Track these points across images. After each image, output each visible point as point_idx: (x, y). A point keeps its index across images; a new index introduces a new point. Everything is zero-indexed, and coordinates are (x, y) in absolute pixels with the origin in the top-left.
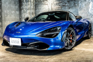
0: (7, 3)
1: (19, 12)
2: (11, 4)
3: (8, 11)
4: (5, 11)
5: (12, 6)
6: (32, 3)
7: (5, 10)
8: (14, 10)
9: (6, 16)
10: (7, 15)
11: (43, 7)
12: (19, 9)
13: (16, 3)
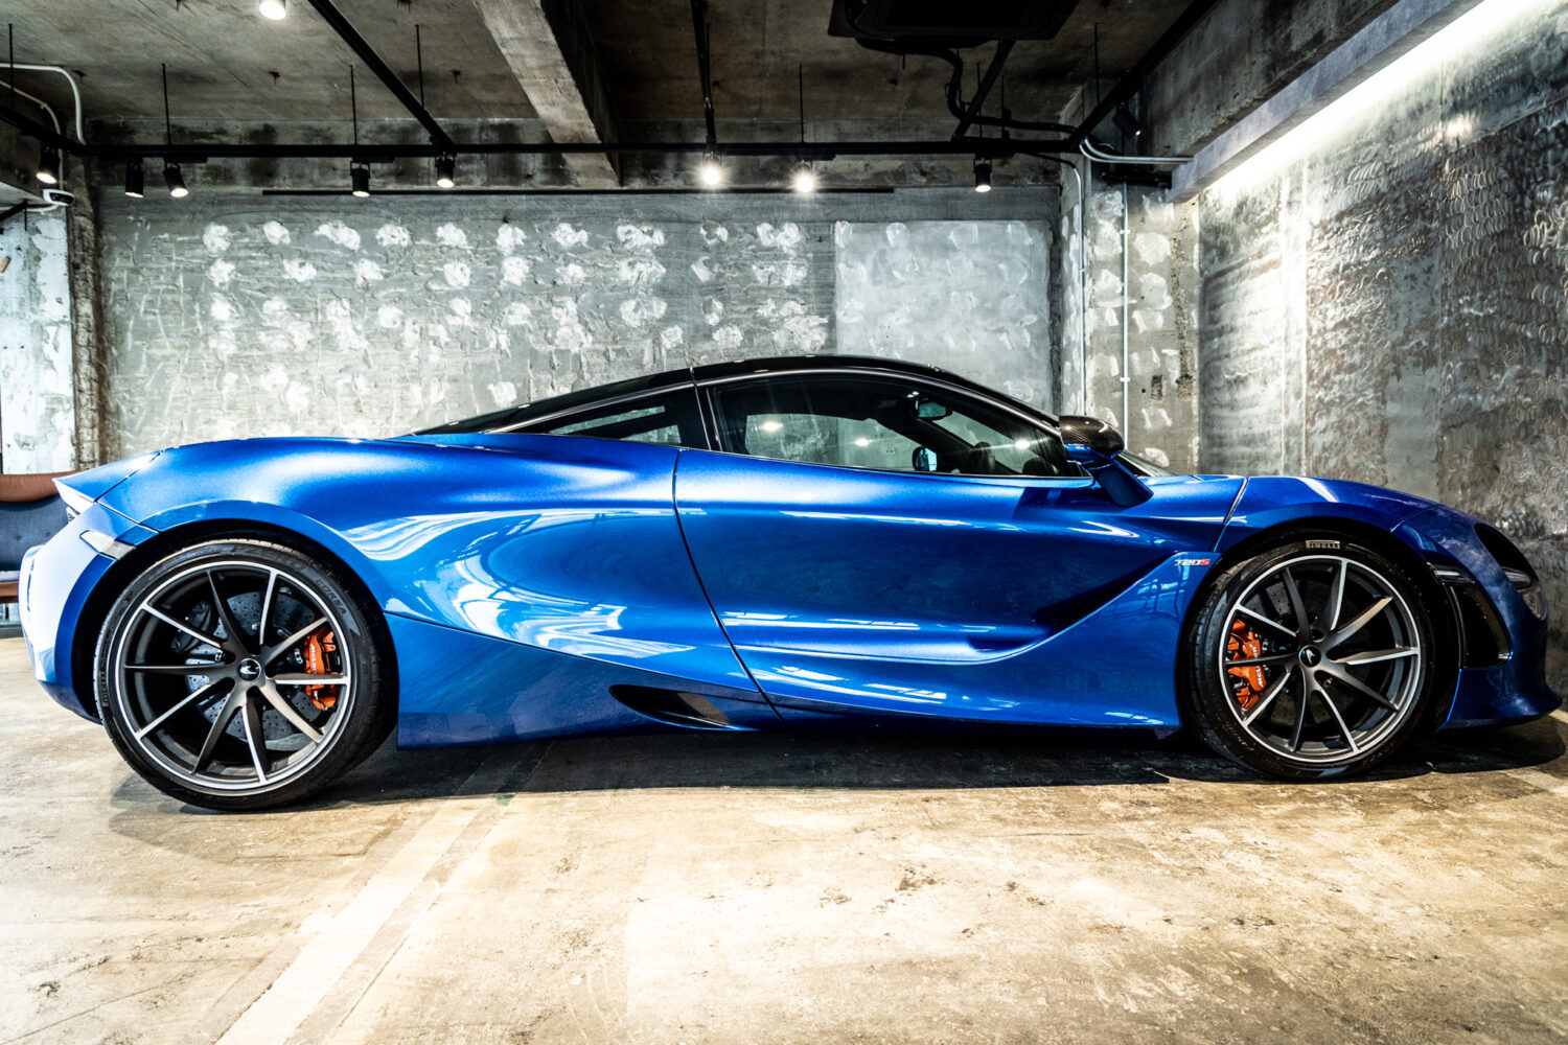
2: (943, 324)
6: (1155, 281)
13: (1011, 304)
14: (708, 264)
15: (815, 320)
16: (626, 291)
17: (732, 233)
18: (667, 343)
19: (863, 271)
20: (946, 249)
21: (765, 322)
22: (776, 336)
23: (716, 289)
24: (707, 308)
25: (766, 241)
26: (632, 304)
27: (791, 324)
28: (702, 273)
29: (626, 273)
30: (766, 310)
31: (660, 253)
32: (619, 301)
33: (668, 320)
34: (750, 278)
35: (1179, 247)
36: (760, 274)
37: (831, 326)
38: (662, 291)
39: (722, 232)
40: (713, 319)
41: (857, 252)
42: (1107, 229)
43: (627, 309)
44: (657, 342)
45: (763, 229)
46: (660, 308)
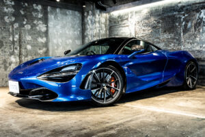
0: (58, 27)
1: (81, 41)
2: (66, 29)
3: (60, 40)
4: (55, 41)
5: (67, 32)
6: (103, 26)
7: (55, 38)
8: (71, 38)
9: (56, 48)
10: (58, 47)
11: (122, 31)
12: (81, 36)
13: (76, 26)
14: (24, 11)
15: (44, 25)
16: (5, 14)
17: (28, 5)
18: (15, 27)
19: (53, 17)
20: (66, 15)
21: (35, 24)
22: (37, 28)
23: (25, 16)
24: (24, 20)
25: (35, 8)
26: (7, 17)
27: (40, 26)
28: (22, 13)
29: (6, 10)
30: (35, 22)
31: (13, 7)
32: (4, 16)
33: (15, 22)
34: (32, 15)
35: (106, 20)
36: (34, 14)
37: (47, 27)
38: (14, 15)
39: (26, 4)
40: (25, 23)
41: (52, 13)
42: (97, 16)
43: (6, 18)
44: (13, 27)
45: (34, 5)
46: (13, 19)
